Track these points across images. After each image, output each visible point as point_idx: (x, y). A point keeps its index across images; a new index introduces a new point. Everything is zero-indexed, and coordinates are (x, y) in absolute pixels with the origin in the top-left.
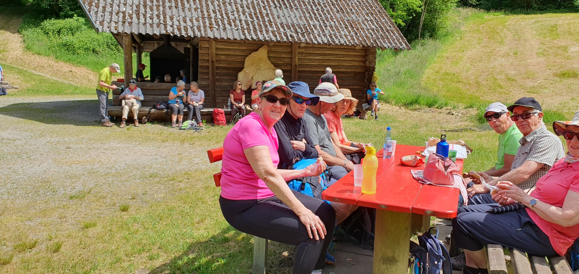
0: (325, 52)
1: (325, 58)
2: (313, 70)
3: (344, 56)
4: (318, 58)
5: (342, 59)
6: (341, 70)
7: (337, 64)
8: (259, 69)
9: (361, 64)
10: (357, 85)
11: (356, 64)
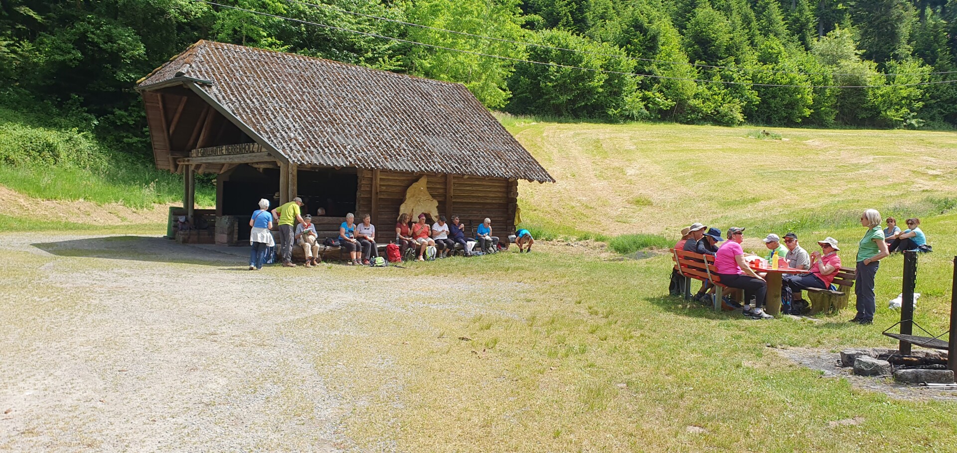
0: (474, 183)
1: (474, 188)
2: (464, 201)
3: (491, 186)
4: (468, 188)
5: (489, 189)
6: (488, 201)
7: (484, 195)
8: (419, 201)
9: (505, 195)
10: (502, 217)
11: (500, 195)
